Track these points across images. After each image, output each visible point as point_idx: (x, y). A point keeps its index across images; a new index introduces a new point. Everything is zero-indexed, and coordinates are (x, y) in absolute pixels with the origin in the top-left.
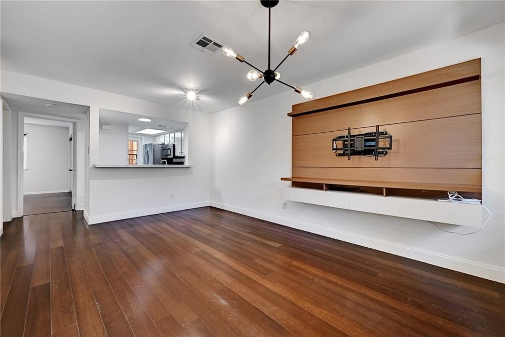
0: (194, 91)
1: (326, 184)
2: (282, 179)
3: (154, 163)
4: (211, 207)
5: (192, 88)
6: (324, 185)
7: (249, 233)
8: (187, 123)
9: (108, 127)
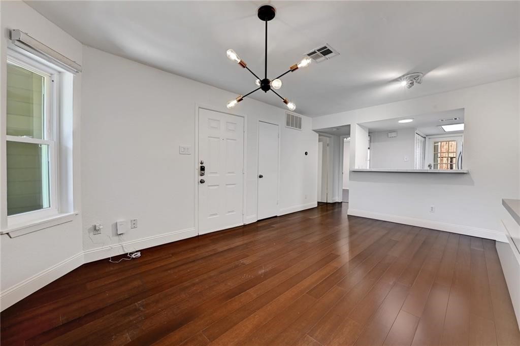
9: (394, 134)
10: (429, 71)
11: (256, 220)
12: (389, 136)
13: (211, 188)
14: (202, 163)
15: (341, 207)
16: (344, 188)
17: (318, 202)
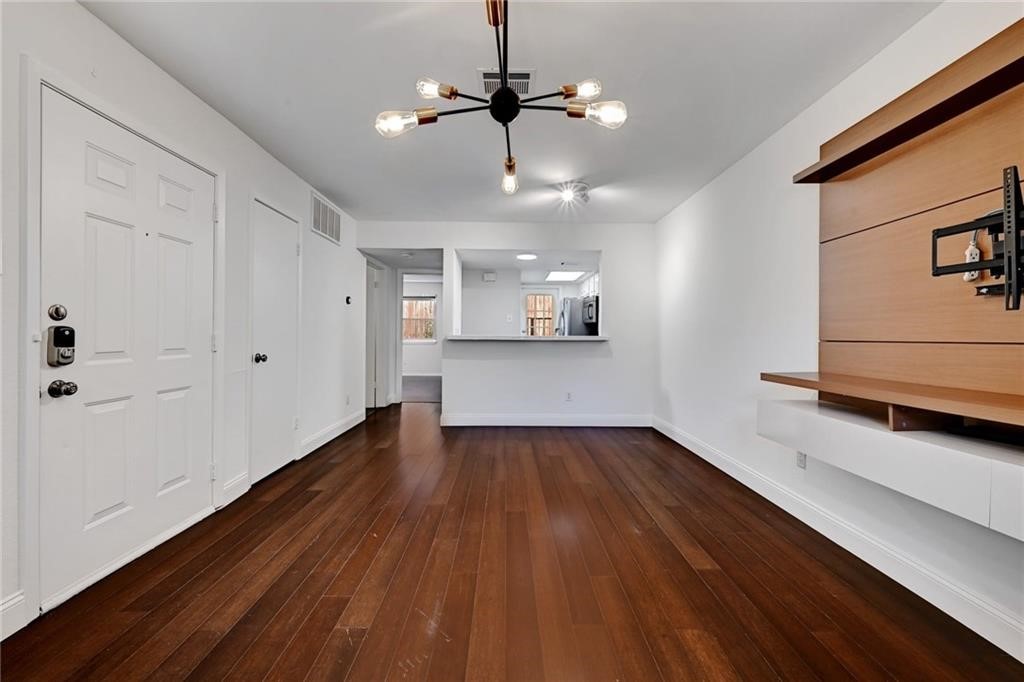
0: (569, 185)
1: (897, 407)
2: (765, 377)
3: (570, 334)
4: (651, 430)
5: (562, 181)
6: (891, 410)
7: (668, 508)
8: (600, 252)
9: (491, 277)
10: (595, 187)
11: (250, 487)
12: (486, 278)
13: (97, 409)
14: (57, 315)
15: (399, 411)
16: (404, 374)
17: (368, 410)
